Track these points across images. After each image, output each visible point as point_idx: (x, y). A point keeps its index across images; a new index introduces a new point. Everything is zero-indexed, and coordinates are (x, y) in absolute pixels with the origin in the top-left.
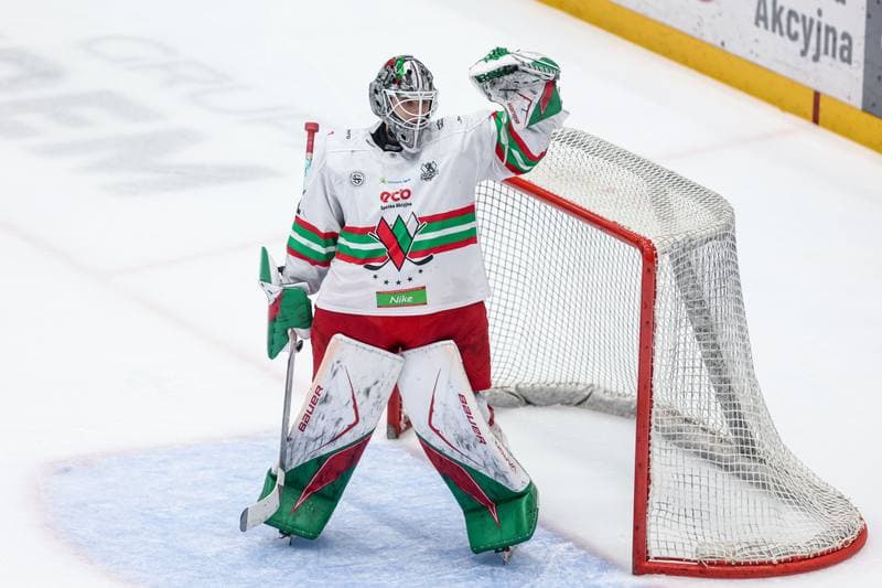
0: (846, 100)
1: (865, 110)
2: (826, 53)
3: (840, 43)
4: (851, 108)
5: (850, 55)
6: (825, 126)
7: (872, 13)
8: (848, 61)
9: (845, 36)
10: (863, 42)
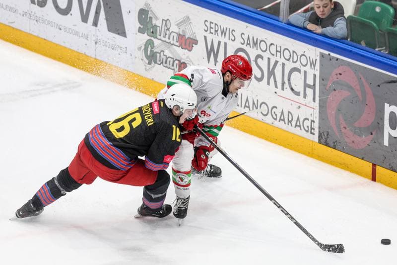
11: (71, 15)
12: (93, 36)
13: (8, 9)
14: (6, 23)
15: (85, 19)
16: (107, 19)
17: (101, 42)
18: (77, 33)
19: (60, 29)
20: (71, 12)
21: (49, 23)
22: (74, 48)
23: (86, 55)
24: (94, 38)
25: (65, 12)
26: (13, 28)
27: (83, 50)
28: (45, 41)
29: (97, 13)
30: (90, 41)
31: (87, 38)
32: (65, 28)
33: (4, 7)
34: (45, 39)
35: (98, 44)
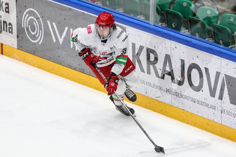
0: (12, 46)
1: (18, 49)
2: (4, 30)
3: (8, 26)
4: (14, 48)
5: (12, 30)
6: (5, 55)
7: (18, 16)
8: (11, 32)
9: (10, 24)
10: (16, 25)
11: (202, 91)
12: (219, 107)
13: (155, 87)
14: (154, 97)
15: (213, 94)
16: (230, 94)
17: (226, 111)
18: (207, 105)
19: (194, 102)
20: (202, 89)
21: (186, 97)
22: (205, 116)
23: (214, 121)
24: (220, 109)
25: (198, 89)
26: (159, 101)
27: (211, 118)
28: (183, 111)
29: (222, 90)
30: (217, 111)
31: (214, 109)
32: (198, 102)
33: (152, 85)
34: (183, 110)
35: (223, 113)
